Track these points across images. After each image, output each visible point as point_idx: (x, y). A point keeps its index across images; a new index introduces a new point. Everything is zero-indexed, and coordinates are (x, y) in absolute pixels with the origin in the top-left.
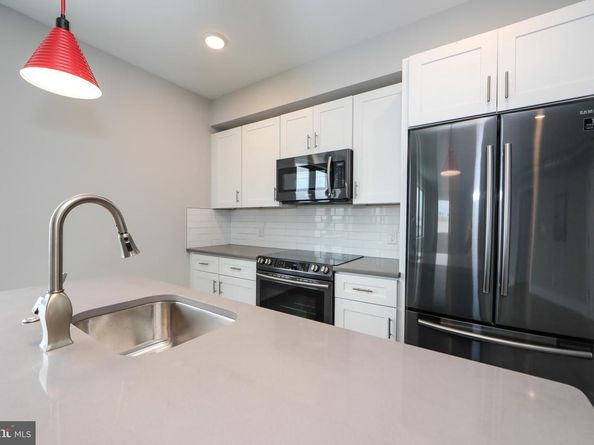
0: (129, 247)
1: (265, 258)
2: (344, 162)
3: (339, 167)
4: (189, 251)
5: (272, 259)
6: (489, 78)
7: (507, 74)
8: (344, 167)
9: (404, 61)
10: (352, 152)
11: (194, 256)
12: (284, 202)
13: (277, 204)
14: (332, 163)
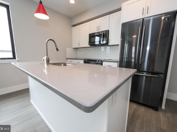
0: (57, 50)
1: (86, 59)
2: (106, 33)
3: (105, 35)
4: (67, 59)
5: (87, 59)
6: (143, 8)
7: (148, 7)
8: (106, 35)
9: (122, 4)
10: (109, 31)
11: (68, 60)
12: (91, 45)
13: (89, 46)
14: (103, 34)
